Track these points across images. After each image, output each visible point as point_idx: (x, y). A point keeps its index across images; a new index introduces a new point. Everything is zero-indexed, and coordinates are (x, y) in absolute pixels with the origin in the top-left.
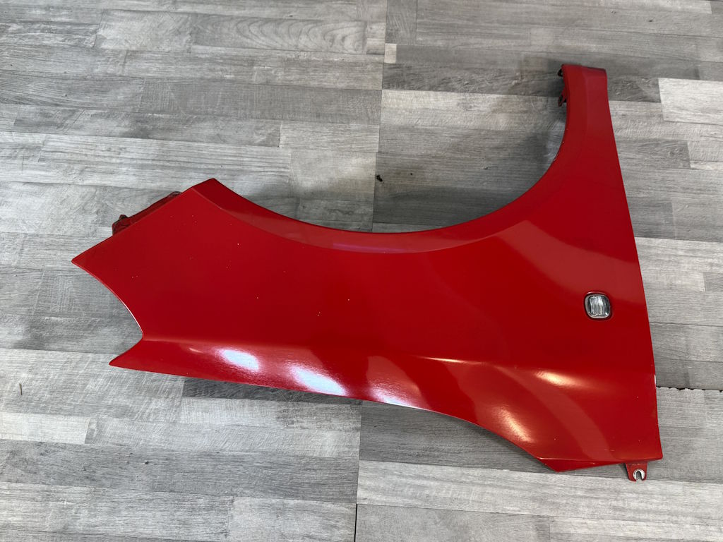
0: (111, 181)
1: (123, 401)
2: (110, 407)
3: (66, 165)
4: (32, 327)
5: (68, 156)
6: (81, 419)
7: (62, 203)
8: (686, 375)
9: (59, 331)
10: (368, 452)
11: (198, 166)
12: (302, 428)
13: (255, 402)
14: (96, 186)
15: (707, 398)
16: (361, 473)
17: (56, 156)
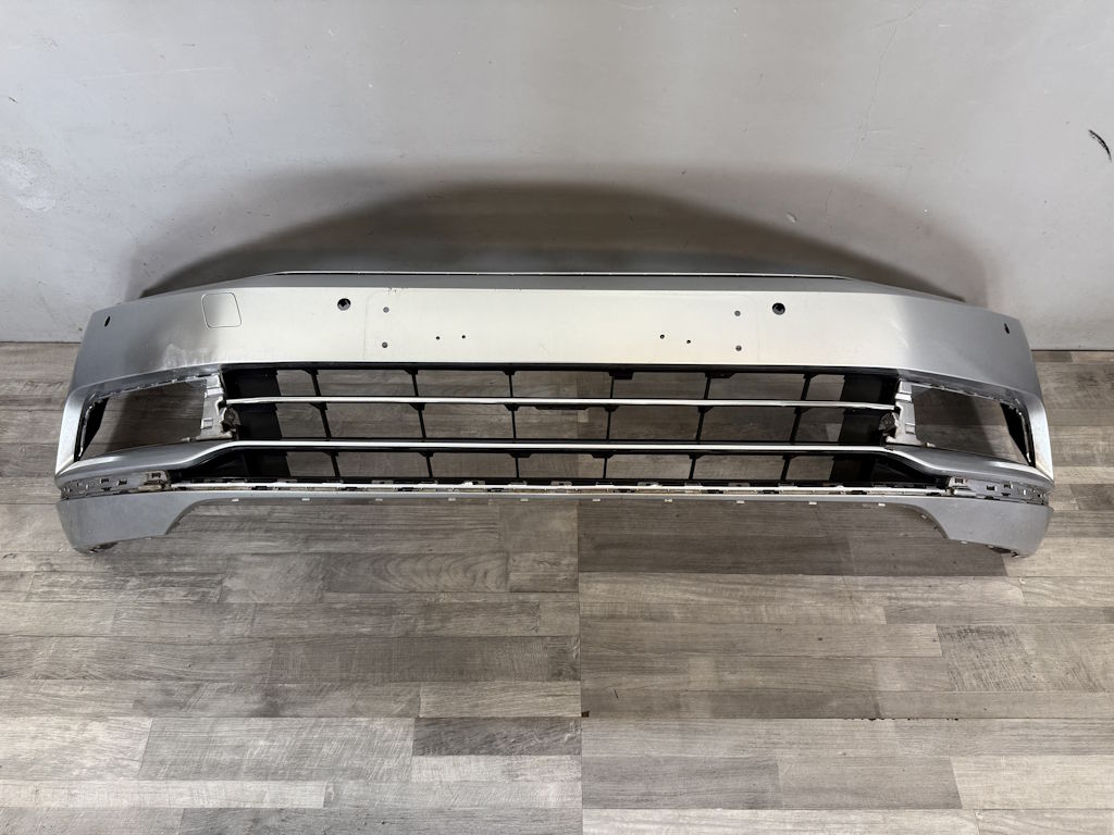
0: (333, 548)
1: (357, 763)
2: (345, 770)
3: (291, 534)
4: (267, 695)
5: (294, 526)
6: (318, 783)
7: (289, 572)
8: (876, 706)
9: (292, 697)
10: (590, 800)
11: (415, 528)
12: (527, 781)
13: (480, 757)
14: (321, 554)
15: (896, 727)
16: (584, 821)
17: (282, 526)
